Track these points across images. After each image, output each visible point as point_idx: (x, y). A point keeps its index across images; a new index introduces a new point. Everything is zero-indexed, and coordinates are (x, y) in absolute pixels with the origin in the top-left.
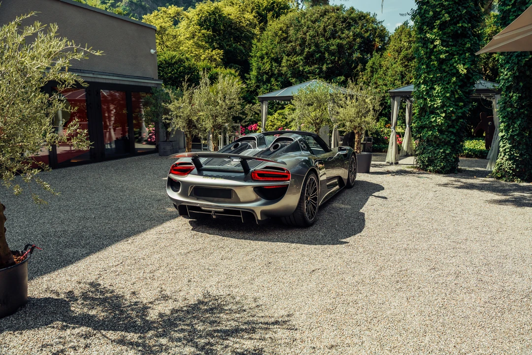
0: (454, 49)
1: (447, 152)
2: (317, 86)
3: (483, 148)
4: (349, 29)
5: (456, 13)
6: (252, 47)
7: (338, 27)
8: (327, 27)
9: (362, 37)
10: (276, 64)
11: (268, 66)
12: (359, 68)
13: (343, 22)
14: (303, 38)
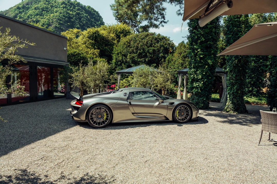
0: (206, 53)
1: (204, 99)
2: (144, 68)
3: (218, 97)
4: (158, 43)
5: (207, 37)
6: (113, 49)
7: (153, 42)
8: (148, 41)
9: (164, 47)
10: (124, 57)
11: (120, 58)
12: (162, 60)
13: (155, 40)
14: (137, 46)
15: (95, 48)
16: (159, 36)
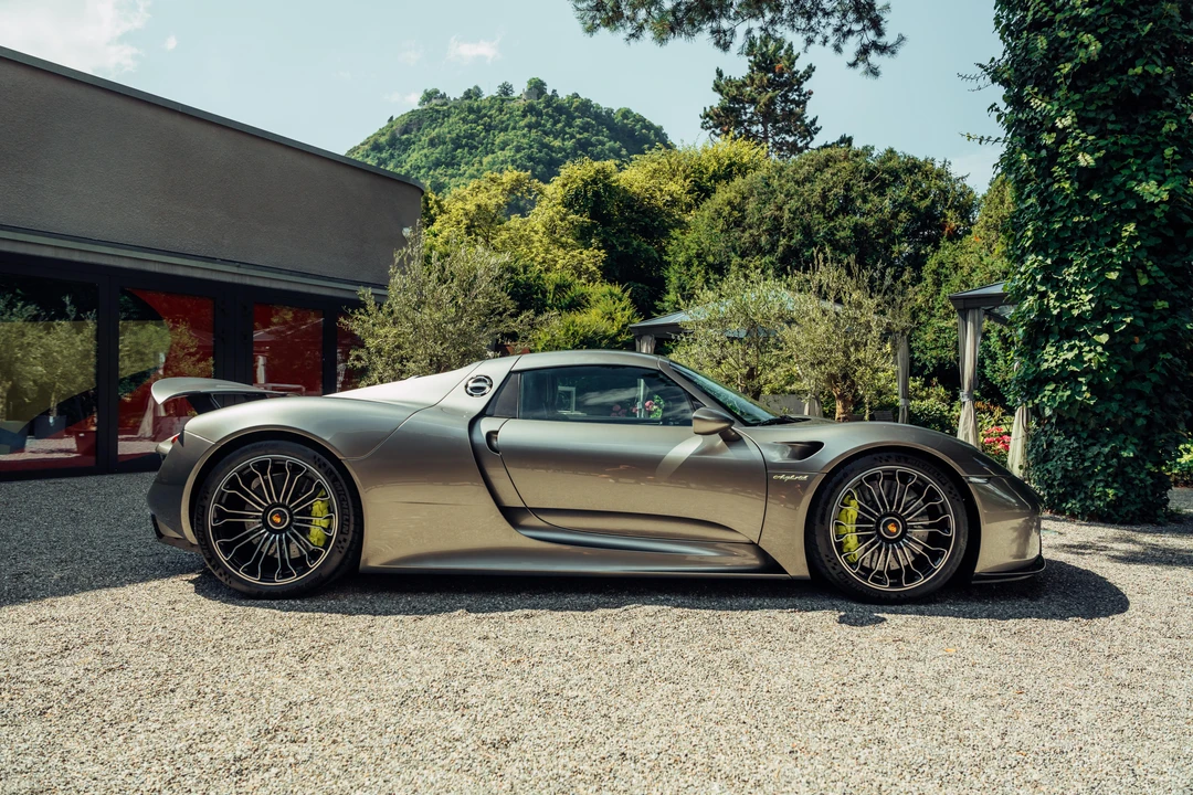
0: (1124, 141)
6: (670, 244)
7: (855, 188)
8: (830, 190)
9: (912, 209)
10: (717, 276)
12: (906, 277)
13: (866, 179)
14: (776, 219)
15: (587, 246)
16: (890, 159)
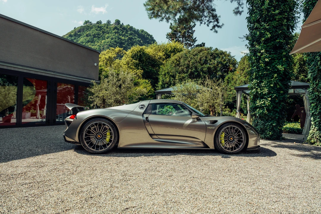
0: (275, 56)
1: (274, 125)
3: (299, 127)
4: (215, 60)
5: (275, 33)
6: (160, 69)
7: (208, 58)
8: (202, 58)
9: (222, 64)
10: (173, 78)
11: (168, 80)
12: (220, 81)
13: (211, 56)
14: (188, 64)
15: (138, 69)
16: (216, 51)
